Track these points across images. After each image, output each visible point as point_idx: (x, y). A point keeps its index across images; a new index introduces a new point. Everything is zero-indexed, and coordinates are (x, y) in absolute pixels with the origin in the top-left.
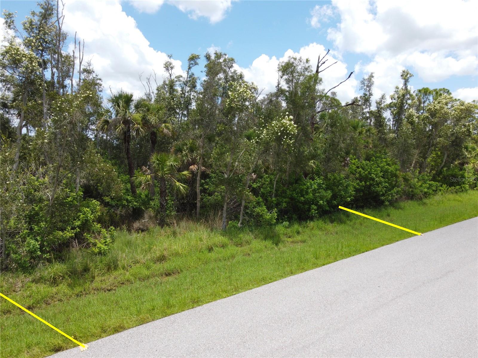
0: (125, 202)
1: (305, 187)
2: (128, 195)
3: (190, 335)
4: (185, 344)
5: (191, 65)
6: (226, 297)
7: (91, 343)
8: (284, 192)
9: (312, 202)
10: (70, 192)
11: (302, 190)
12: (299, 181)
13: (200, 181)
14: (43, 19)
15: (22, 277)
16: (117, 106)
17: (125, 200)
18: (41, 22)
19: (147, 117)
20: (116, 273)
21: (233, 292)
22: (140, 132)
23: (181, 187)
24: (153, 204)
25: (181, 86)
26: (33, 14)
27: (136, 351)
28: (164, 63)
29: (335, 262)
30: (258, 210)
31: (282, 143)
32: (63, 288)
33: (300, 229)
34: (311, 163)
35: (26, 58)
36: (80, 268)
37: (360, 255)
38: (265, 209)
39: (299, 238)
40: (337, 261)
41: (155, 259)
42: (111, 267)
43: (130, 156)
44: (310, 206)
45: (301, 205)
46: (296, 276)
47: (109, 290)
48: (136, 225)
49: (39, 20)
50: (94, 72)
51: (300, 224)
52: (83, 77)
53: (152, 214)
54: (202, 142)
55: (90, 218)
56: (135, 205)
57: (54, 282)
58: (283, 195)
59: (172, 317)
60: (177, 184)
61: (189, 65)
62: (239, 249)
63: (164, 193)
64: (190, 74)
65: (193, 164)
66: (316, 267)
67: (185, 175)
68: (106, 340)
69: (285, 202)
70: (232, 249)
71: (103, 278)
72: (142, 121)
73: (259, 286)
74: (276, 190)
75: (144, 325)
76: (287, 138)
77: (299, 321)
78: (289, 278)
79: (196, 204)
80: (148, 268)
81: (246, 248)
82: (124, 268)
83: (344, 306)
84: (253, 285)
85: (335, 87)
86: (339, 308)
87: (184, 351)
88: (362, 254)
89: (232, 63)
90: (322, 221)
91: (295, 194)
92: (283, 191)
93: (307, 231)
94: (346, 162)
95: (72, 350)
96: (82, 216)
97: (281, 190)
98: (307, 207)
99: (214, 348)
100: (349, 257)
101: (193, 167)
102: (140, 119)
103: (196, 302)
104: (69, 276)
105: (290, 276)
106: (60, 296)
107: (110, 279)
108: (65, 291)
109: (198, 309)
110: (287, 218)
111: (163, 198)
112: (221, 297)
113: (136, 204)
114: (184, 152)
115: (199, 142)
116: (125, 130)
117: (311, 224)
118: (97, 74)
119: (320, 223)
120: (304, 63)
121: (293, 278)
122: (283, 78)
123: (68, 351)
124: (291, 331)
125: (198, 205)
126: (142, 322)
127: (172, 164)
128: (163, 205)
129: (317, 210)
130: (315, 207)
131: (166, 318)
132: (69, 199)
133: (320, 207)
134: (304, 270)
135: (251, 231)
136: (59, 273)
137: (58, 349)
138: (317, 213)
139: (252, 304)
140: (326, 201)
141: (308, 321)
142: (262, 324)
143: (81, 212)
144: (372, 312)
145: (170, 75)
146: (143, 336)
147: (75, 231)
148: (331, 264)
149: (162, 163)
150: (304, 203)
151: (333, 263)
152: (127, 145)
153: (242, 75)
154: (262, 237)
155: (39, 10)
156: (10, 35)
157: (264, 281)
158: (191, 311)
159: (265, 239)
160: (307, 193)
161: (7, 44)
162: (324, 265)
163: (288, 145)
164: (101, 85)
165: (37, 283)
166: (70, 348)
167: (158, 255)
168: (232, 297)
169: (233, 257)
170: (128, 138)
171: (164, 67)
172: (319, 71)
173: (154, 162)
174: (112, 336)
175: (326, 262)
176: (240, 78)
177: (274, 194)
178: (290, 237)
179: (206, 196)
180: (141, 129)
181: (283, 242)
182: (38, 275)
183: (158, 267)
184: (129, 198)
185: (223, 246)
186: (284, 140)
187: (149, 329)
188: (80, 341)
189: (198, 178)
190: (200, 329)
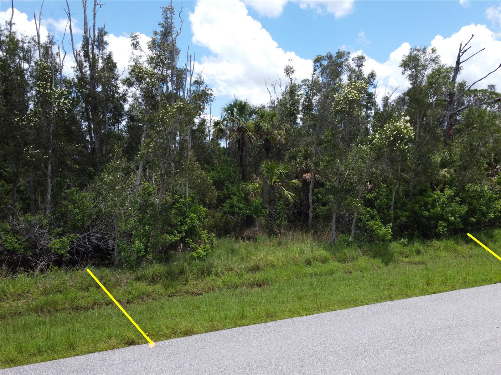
0: (236, 209)
1: (430, 199)
2: (241, 203)
3: (250, 350)
4: (241, 358)
5: (317, 67)
6: (304, 316)
7: (160, 342)
8: (405, 205)
9: (440, 217)
10: (179, 198)
11: (426, 204)
12: (424, 192)
13: (313, 190)
14: (164, 37)
15: (128, 274)
16: (230, 115)
17: (237, 208)
18: (162, 41)
19: (259, 124)
20: (208, 279)
21: (314, 311)
22: (252, 140)
23: (290, 197)
24: (264, 212)
25: (306, 90)
26: (156, 33)
27: (194, 356)
28: (285, 67)
29: (452, 292)
30: (371, 223)
31: (395, 148)
32: (159, 287)
33: (421, 249)
34: (444, 172)
35: (147, 75)
36: (177, 271)
37: (490, 286)
38: (380, 222)
39: (418, 258)
40: (456, 290)
41: (249, 268)
42: (205, 272)
43: (244, 164)
44: (438, 222)
45: (425, 220)
46: (394, 301)
47: (198, 295)
48: (247, 233)
49: (160, 39)
50: (204, 83)
51: (423, 242)
52: (193, 88)
53: (263, 222)
54: (314, 149)
55: (196, 223)
56: (246, 213)
57: (154, 280)
58: (403, 208)
59: (241, 329)
60: (286, 192)
61: (314, 68)
62: (341, 265)
63: (273, 202)
64: (315, 77)
65: (307, 171)
66: (424, 294)
67: (295, 183)
68: (174, 342)
69: (406, 216)
70: (334, 265)
71: (195, 282)
72: (255, 128)
73: (346, 308)
74: (394, 203)
75: (212, 333)
76: (401, 143)
77: (374, 354)
78: (385, 303)
79: (309, 213)
80: (240, 276)
81: (348, 265)
82: (217, 274)
83: (440, 344)
84: (339, 306)
85: (482, 79)
86: (432, 346)
87: (237, 365)
88: (493, 285)
89: (362, 61)
90: (453, 240)
91: (418, 207)
92: (404, 202)
93: (431, 251)
94: (495, 170)
95: (142, 345)
96: (189, 221)
97: (402, 202)
98: (433, 223)
99: (268, 367)
100: (473, 287)
101: (307, 176)
102: (253, 126)
103: (271, 316)
104: (166, 277)
105: (387, 301)
106: (154, 295)
107: (202, 284)
108: (160, 290)
109: (270, 324)
110: (407, 234)
111: (272, 207)
112: (299, 315)
113: (248, 211)
114: (298, 160)
115: (312, 149)
116: (239, 138)
117: (437, 243)
118: (207, 85)
119: (451, 243)
120: (429, 54)
121: (390, 303)
122: (406, 74)
123: (138, 346)
124: (360, 363)
125: (311, 215)
126: (212, 329)
127: (281, 172)
128: (272, 214)
129: (447, 227)
130: (444, 224)
131: (236, 328)
132: (178, 205)
133: (450, 224)
134: (407, 296)
135: (360, 247)
136: (157, 274)
137: (131, 343)
138: (447, 231)
139: (329, 327)
140: (459, 217)
141: (385, 355)
142: (331, 350)
143: (189, 218)
144: (473, 357)
145: (291, 79)
146: (207, 343)
147: (181, 235)
148: (445, 293)
149: (270, 171)
150: (429, 218)
151: (448, 292)
152: (241, 153)
153: (373, 73)
154: (372, 254)
155: (159, 29)
156: (136, 55)
157: (354, 303)
158: (263, 325)
159: (374, 257)
160: (434, 206)
161: (133, 64)
162: (435, 293)
163: (403, 151)
164: (212, 95)
165: (139, 280)
166: (142, 343)
167: (252, 264)
168: (310, 316)
169: (331, 273)
170: (242, 145)
171: (284, 72)
172: (461, 61)
173: (263, 170)
174: (180, 339)
175: (440, 289)
176: (372, 77)
177: (392, 207)
178: (406, 257)
179: (319, 207)
180: (253, 137)
181: (397, 261)
182: (140, 273)
183: (249, 277)
184: (241, 205)
185: (324, 261)
186: (397, 145)
187: (215, 337)
188: (152, 339)
189: (311, 187)
190: (263, 344)
